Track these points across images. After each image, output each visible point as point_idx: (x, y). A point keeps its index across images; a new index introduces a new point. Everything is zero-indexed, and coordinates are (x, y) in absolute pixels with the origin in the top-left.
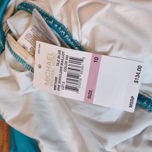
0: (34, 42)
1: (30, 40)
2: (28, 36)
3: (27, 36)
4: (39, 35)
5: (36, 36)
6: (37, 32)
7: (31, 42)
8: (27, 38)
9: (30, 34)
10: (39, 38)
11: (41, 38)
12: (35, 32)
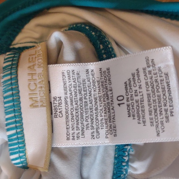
0: (73, 93)
1: (70, 83)
2: (71, 75)
3: (71, 73)
4: (95, 91)
5: (87, 88)
6: (96, 84)
7: (68, 88)
8: (67, 76)
9: (78, 74)
10: (90, 95)
11: (93, 99)
12: (91, 81)
